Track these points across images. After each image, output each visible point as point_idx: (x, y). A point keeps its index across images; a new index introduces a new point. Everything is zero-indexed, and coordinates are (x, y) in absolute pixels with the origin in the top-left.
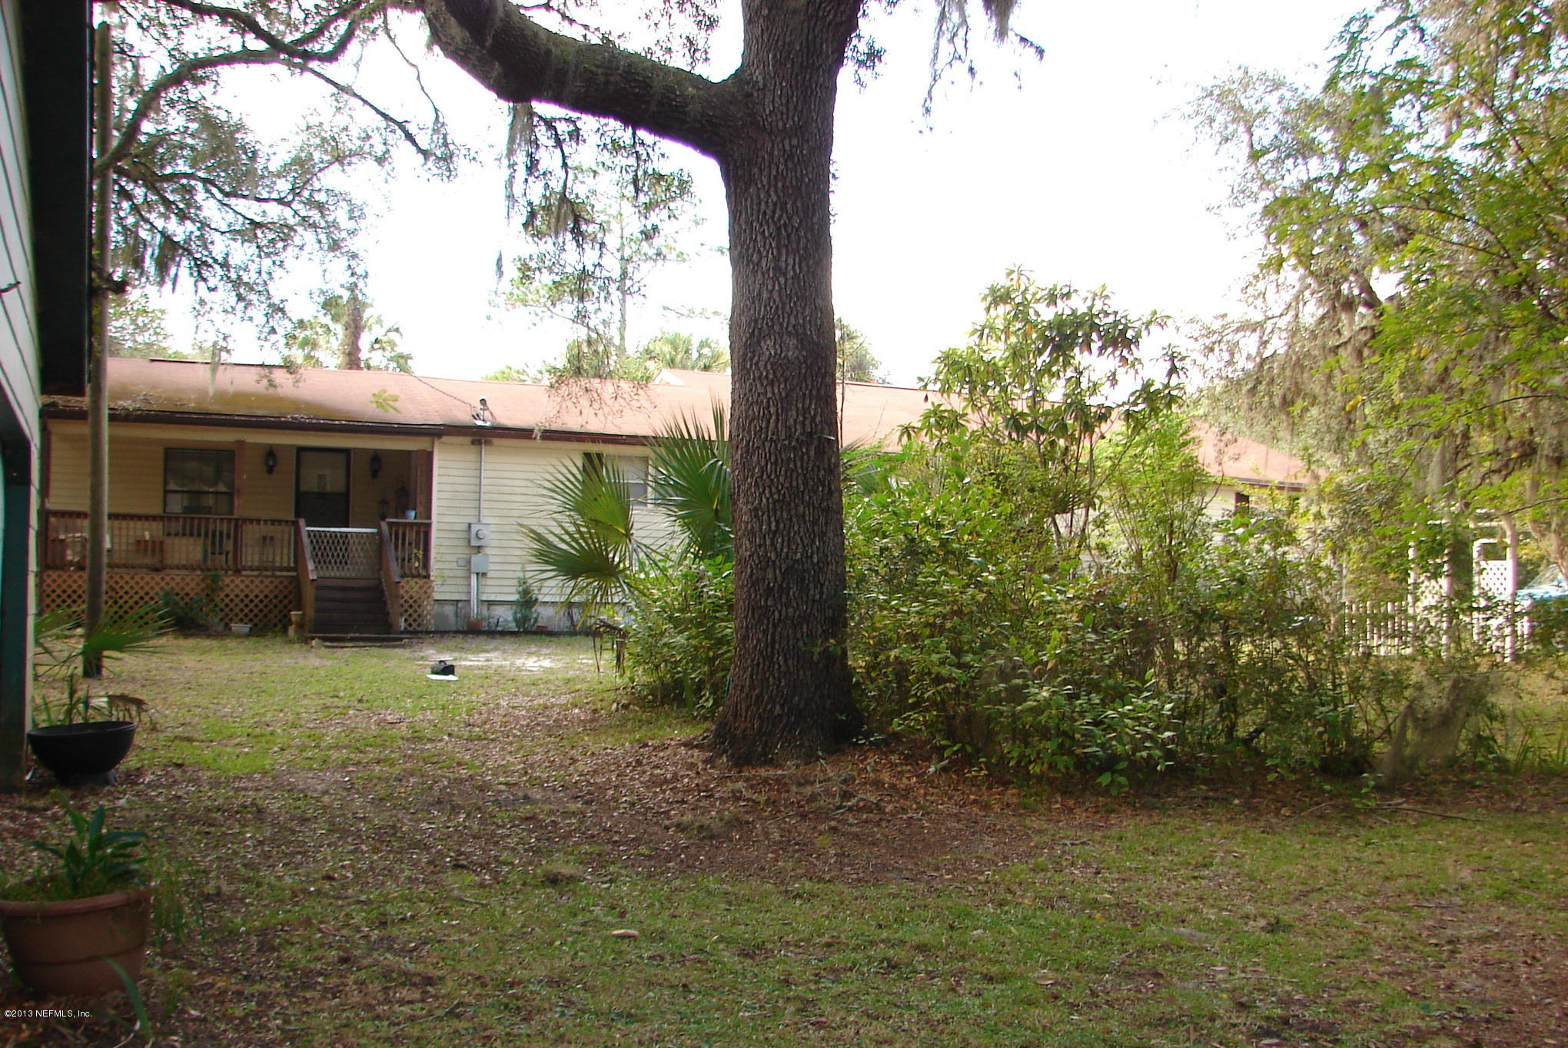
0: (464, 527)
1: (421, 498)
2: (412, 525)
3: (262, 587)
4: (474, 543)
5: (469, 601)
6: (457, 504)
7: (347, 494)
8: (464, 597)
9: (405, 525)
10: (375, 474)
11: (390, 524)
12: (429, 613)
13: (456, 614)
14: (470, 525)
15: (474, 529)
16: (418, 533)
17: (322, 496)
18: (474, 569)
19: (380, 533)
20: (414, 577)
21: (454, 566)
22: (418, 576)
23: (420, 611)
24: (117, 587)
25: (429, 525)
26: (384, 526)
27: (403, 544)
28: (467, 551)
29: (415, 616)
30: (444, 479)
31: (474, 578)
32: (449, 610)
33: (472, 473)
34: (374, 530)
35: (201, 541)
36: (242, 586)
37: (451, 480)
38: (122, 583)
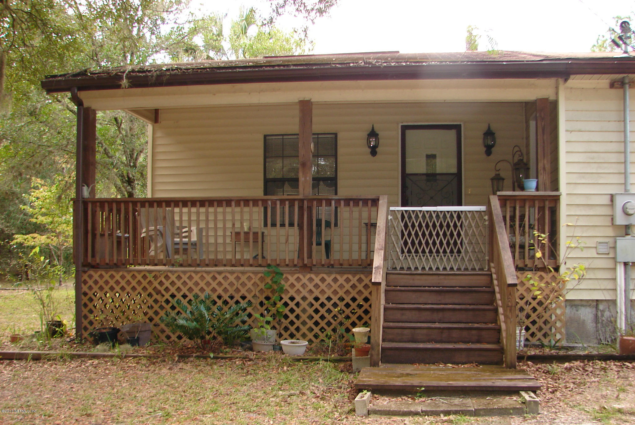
0: (606, 200)
1: (545, 163)
2: (533, 199)
3: (335, 286)
4: (621, 220)
5: (614, 302)
6: (593, 169)
7: (459, 175)
8: (607, 296)
9: (524, 200)
10: (489, 150)
11: (504, 201)
12: (558, 318)
13: (596, 319)
14: (612, 197)
15: (620, 202)
16: (542, 209)
17: (431, 177)
18: (621, 258)
19: (489, 212)
20: (537, 269)
21: (593, 253)
22: (544, 269)
23: (546, 316)
24: (162, 289)
25: (556, 200)
26: (495, 202)
27: (522, 226)
28: (610, 232)
29: (540, 322)
30: (574, 137)
31: (620, 270)
32: (586, 314)
33: (613, 126)
34: (483, 208)
35: (295, 230)
36: (311, 286)
37: (586, 136)
38: (167, 284)
